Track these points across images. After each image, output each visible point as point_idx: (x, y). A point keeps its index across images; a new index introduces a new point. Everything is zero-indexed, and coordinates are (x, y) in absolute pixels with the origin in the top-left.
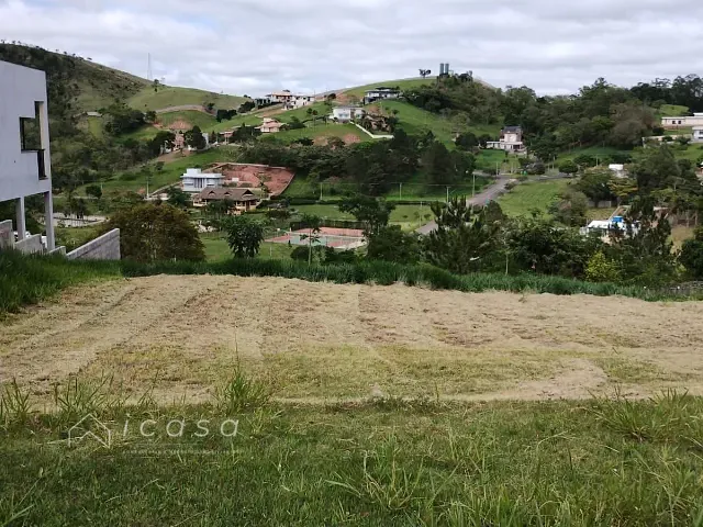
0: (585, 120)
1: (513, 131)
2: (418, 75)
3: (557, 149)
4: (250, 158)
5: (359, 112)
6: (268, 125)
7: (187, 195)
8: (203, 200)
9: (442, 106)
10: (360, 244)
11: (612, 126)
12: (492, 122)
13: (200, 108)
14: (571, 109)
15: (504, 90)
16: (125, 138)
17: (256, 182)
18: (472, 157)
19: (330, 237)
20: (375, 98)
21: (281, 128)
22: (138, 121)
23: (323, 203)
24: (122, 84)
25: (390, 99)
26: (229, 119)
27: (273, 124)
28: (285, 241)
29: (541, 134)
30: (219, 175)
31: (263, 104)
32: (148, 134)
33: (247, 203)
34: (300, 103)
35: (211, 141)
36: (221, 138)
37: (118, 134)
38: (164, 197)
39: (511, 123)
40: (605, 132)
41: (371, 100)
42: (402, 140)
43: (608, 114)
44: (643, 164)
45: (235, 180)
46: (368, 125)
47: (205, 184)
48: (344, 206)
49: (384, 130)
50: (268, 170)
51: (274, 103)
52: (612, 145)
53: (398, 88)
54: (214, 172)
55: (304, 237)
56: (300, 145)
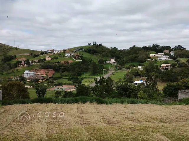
0: (131, 55)
1: (113, 59)
2: (88, 45)
3: (124, 63)
4: (43, 67)
5: (72, 54)
6: (48, 58)
7: (25, 78)
8: (30, 79)
9: (94, 53)
10: (74, 89)
11: (138, 57)
12: (107, 56)
13: (29, 54)
14: (127, 53)
15: (110, 48)
16: (7, 62)
17: (45, 74)
18: (103, 66)
19: (65, 88)
20: (77, 51)
21: (51, 59)
22: (11, 58)
23: (63, 79)
24: (7, 48)
25: (80, 51)
26: (37, 57)
27: (49, 58)
28: (53, 90)
29: (120, 59)
30: (34, 72)
31: (46, 53)
32: (14, 62)
33: (42, 79)
34: (56, 52)
35: (32, 63)
36: (35, 62)
37: (5, 62)
38: (19, 79)
39: (112, 57)
40: (136, 58)
41: (76, 51)
42: (84, 62)
43: (137, 54)
44: (147, 66)
45: (39, 73)
46: (75, 58)
47: (30, 75)
48: (69, 80)
49: (79, 59)
50: (48, 70)
51: (49, 53)
52: (138, 61)
53: (82, 48)
54: (33, 71)
55: (58, 88)
56: (57, 63)
